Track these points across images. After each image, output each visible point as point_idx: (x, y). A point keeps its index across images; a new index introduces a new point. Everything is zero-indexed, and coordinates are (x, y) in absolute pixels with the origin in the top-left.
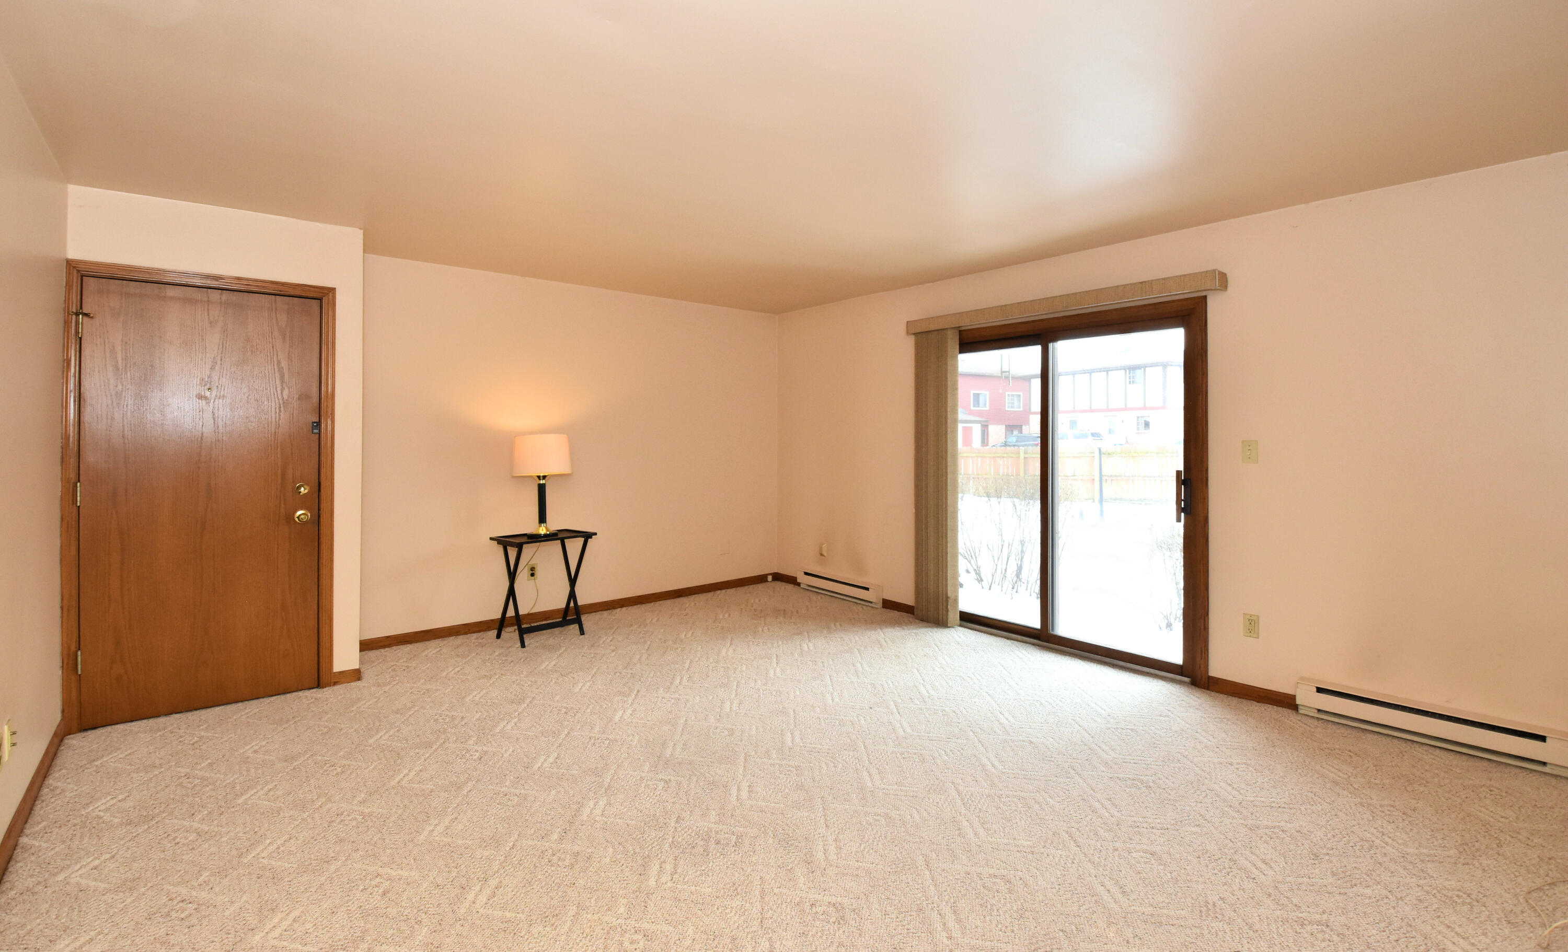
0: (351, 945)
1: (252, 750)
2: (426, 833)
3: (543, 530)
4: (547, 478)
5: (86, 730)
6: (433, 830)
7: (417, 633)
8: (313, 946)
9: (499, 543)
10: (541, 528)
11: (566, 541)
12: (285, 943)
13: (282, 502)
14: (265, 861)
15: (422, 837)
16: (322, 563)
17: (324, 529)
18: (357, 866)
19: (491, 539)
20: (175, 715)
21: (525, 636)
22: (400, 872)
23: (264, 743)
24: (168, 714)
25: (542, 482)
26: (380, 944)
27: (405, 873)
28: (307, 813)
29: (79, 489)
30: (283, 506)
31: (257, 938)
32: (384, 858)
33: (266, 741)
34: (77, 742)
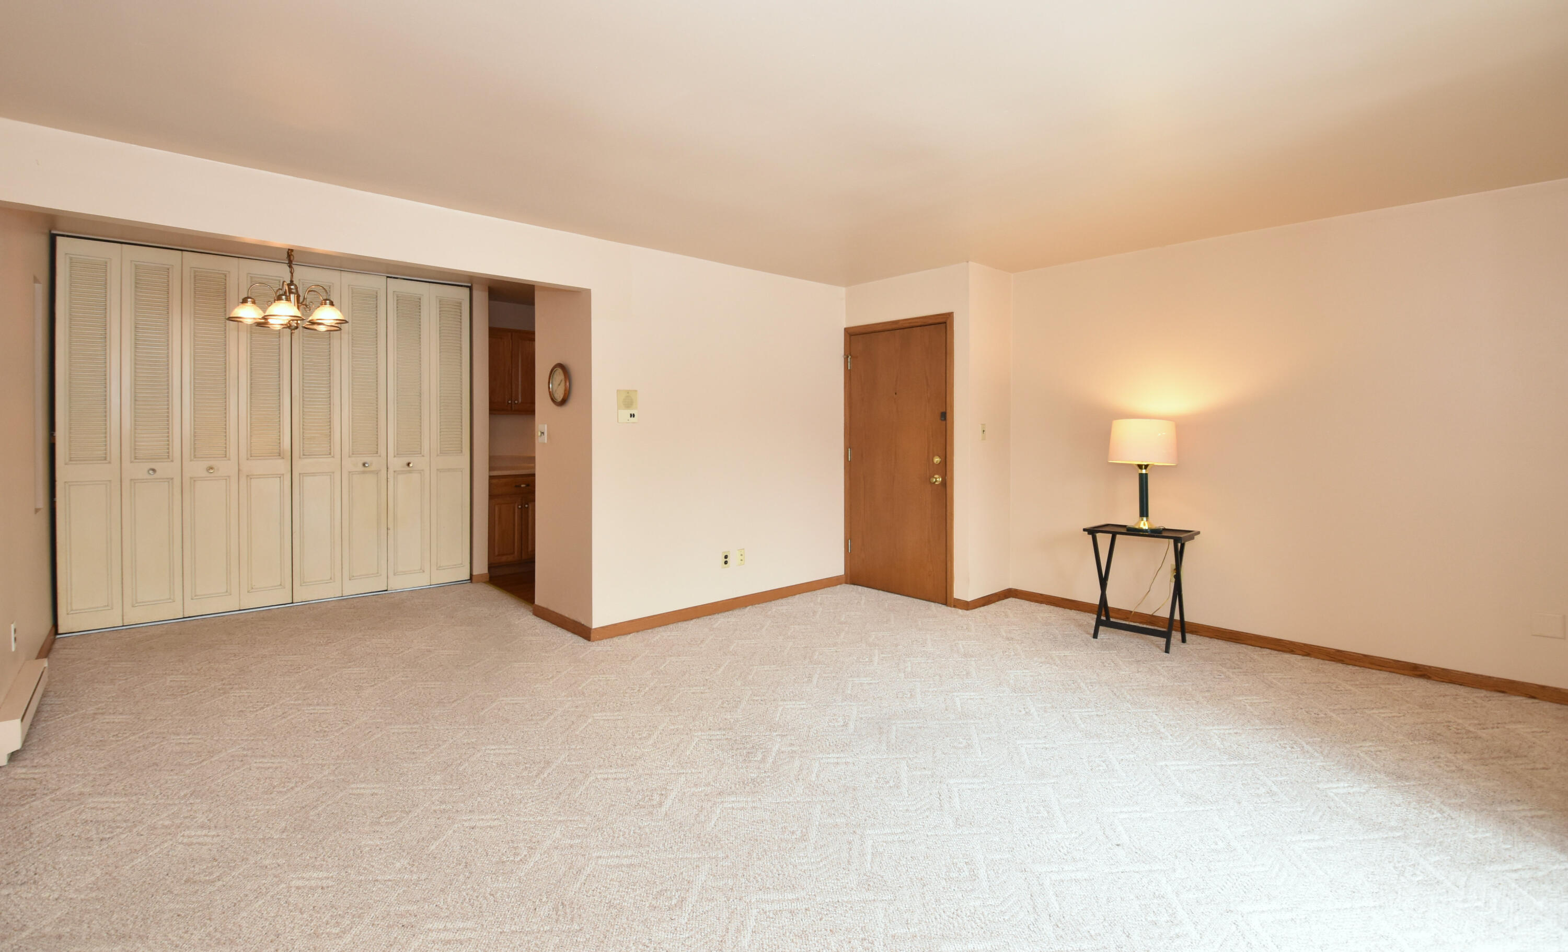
3: (1144, 525)
4: (1149, 468)
7: (1063, 599)
9: (1089, 534)
10: (1142, 522)
11: (1118, 536)
13: (928, 469)
16: (948, 516)
17: (948, 490)
19: (1085, 530)
21: (1101, 628)
25: (1144, 471)
29: (849, 452)
30: (928, 471)
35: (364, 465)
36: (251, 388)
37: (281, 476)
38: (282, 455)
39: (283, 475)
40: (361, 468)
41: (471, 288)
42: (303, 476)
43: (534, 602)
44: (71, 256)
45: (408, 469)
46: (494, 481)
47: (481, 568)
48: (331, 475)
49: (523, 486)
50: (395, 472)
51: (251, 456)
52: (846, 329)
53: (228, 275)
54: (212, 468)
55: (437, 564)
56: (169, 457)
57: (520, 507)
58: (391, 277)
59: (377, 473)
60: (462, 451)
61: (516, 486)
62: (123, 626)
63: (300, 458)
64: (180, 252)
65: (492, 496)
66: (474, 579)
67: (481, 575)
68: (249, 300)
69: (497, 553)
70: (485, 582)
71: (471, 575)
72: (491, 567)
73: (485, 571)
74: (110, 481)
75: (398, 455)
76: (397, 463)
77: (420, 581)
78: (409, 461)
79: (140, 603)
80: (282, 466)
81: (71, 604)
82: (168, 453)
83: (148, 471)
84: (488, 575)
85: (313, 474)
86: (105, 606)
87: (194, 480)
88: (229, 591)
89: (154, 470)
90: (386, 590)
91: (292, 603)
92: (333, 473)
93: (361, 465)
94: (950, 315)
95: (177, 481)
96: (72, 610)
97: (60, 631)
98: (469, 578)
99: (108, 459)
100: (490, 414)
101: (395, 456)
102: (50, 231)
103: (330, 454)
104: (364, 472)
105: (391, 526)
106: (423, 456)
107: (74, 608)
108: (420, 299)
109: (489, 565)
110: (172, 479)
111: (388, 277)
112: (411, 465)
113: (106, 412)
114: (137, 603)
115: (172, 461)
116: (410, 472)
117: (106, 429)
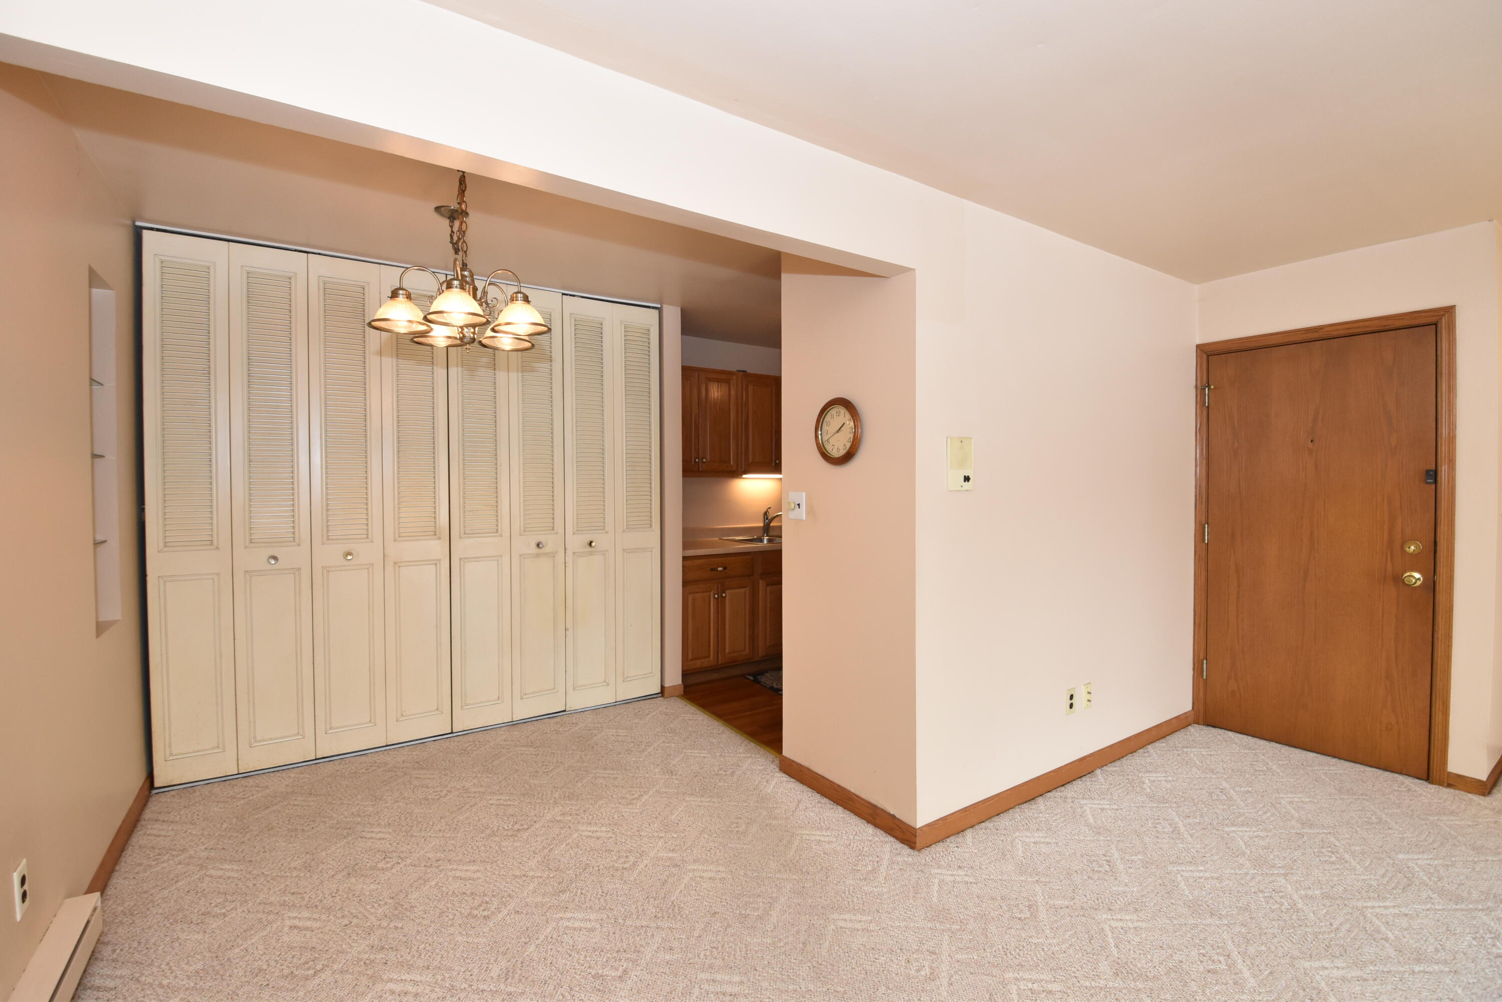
0: (1135, 975)
1: (1290, 800)
2: (1317, 964)
5: (1208, 725)
6: (1327, 968)
8: (1118, 952)
12: (1110, 934)
13: (1389, 560)
14: (1179, 878)
15: (1307, 964)
16: (1438, 638)
17: (1441, 598)
18: (1225, 935)
20: (1274, 743)
22: (1245, 970)
23: (1307, 800)
24: (1269, 740)
26: (1149, 995)
27: (1246, 974)
28: (1256, 871)
29: (1206, 529)
30: (1389, 564)
31: (1104, 916)
32: (1252, 950)
33: (1310, 800)
34: (1198, 732)
35: (538, 545)
36: (399, 442)
37: (436, 563)
38: (437, 533)
39: (439, 560)
40: (533, 549)
41: (660, 310)
42: (464, 562)
43: (782, 753)
44: (163, 258)
45: (589, 549)
46: (688, 563)
47: (674, 678)
48: (498, 561)
49: (720, 569)
50: (574, 553)
51: (399, 537)
52: (1198, 346)
53: (366, 288)
54: (350, 554)
55: (623, 674)
56: (294, 540)
57: (716, 596)
58: (567, 295)
59: (553, 555)
60: (651, 525)
61: (712, 570)
62: (238, 774)
63: (460, 537)
64: (306, 254)
65: (685, 583)
66: (666, 693)
67: (674, 687)
68: (401, 292)
69: (690, 657)
70: (679, 696)
71: (662, 687)
72: (685, 674)
73: (679, 681)
74: (218, 574)
75: (578, 531)
76: (576, 542)
77: (603, 696)
78: (591, 540)
79: (260, 741)
80: (438, 548)
81: (170, 746)
82: (294, 533)
83: (269, 558)
84: (682, 686)
85: (477, 559)
86: (214, 748)
87: (327, 570)
88: (372, 721)
89: (275, 558)
90: (564, 711)
91: (452, 733)
92: (501, 556)
93: (534, 545)
94: (1449, 311)
95: (306, 572)
96: (171, 755)
97: (157, 784)
98: (659, 691)
99: (215, 543)
100: (684, 476)
101: (574, 533)
102: (134, 222)
103: (497, 532)
104: (537, 556)
105: (569, 626)
106: (607, 532)
107: (174, 752)
108: (602, 324)
109: (683, 671)
110: (299, 569)
111: (563, 294)
112: (593, 544)
113: (211, 477)
114: (256, 741)
115: (299, 545)
116: (591, 554)
117: (211, 501)
